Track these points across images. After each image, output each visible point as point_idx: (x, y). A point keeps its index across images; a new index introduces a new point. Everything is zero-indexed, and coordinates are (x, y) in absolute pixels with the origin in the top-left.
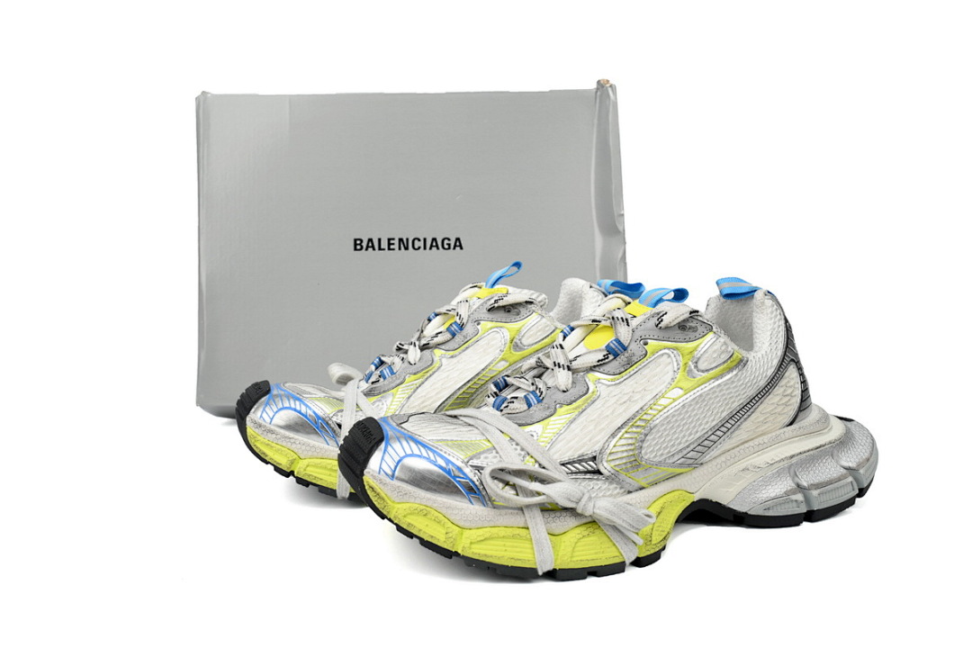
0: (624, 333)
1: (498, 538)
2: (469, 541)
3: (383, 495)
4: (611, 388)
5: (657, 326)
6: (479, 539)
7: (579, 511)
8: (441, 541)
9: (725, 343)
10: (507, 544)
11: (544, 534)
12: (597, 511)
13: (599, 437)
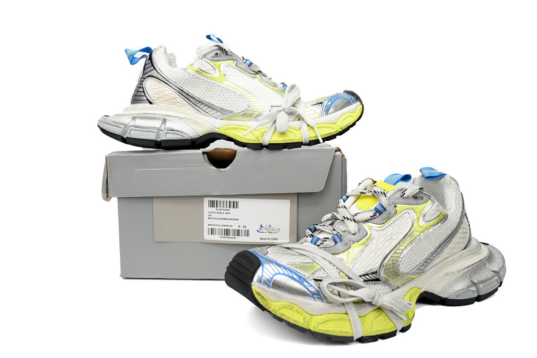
0: (384, 201)
1: (332, 320)
2: (317, 323)
3: (265, 297)
4: (379, 232)
5: (402, 196)
6: (322, 321)
7: (374, 303)
8: (301, 323)
9: (438, 206)
10: (337, 323)
11: (357, 317)
12: (384, 303)
13: (377, 260)
